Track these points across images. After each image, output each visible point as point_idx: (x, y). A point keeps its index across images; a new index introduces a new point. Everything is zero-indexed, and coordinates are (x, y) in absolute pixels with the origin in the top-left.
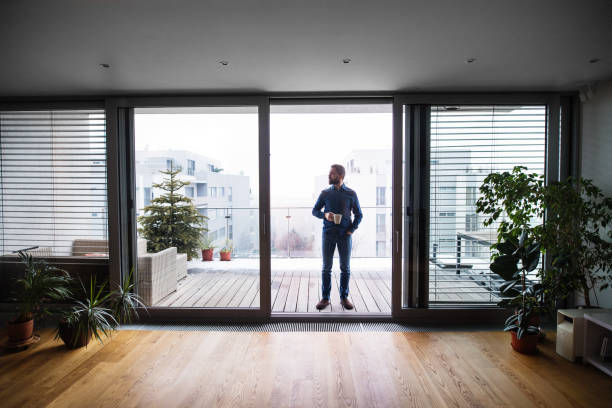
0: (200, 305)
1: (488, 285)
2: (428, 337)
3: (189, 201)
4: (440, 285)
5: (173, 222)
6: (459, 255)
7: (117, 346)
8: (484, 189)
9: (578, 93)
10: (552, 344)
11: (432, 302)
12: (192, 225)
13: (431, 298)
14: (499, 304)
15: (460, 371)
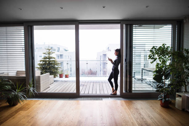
0: (57, 92)
1: (152, 85)
2: (132, 102)
3: (55, 58)
4: (136, 85)
5: (50, 65)
6: (142, 75)
7: (27, 105)
8: (151, 51)
9: (183, 20)
10: (174, 104)
11: (133, 91)
12: (56, 66)
13: (133, 89)
14: (156, 91)
15: (143, 114)
